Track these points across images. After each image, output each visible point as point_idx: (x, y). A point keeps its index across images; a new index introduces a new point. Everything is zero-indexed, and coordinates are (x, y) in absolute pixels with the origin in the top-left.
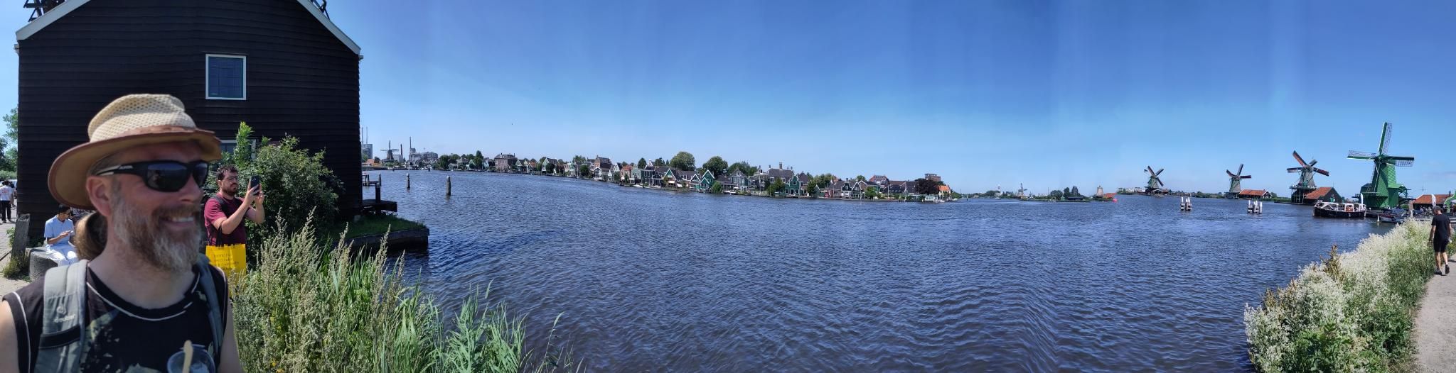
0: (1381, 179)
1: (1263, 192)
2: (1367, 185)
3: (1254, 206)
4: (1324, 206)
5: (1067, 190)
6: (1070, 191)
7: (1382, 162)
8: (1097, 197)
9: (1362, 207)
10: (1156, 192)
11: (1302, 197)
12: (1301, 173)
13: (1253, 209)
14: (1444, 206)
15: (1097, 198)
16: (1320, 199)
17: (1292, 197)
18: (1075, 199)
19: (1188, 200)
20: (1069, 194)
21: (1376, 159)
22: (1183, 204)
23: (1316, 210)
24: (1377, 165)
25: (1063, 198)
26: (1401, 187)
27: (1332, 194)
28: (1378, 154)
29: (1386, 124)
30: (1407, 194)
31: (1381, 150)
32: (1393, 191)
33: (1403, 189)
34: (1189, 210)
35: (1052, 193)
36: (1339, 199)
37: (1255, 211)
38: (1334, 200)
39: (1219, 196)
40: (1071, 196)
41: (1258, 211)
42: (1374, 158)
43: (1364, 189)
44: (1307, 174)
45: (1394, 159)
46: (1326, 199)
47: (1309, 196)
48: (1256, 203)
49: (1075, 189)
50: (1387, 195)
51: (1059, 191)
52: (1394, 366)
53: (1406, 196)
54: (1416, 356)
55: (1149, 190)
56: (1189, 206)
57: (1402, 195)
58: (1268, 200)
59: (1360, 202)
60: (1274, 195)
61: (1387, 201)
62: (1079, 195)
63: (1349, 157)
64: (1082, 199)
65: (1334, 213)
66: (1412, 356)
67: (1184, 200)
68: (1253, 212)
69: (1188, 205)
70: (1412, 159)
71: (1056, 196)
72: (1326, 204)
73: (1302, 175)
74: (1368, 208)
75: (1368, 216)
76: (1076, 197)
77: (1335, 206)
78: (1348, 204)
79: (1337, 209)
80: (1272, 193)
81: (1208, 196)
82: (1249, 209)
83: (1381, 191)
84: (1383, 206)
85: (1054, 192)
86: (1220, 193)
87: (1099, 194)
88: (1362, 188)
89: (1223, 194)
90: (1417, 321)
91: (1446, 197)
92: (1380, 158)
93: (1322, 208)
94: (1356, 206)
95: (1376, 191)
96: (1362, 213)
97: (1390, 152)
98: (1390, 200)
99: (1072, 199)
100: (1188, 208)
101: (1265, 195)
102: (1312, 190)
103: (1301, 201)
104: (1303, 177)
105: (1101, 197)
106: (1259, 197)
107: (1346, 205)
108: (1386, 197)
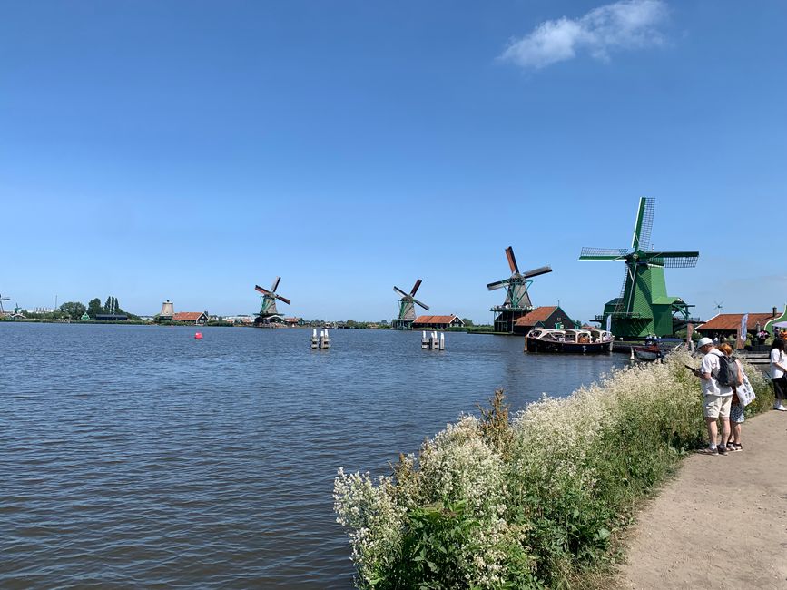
0: (638, 290)
1: (449, 318)
2: (616, 300)
3: (431, 340)
4: (541, 336)
5: (95, 303)
6: (103, 304)
7: (639, 263)
8: (162, 318)
9: (605, 337)
10: (273, 320)
11: (510, 323)
12: (507, 288)
13: (430, 344)
14: (760, 334)
15: (160, 320)
16: (539, 325)
17: (496, 324)
18: (110, 319)
19: (325, 333)
20: (100, 310)
21: (629, 259)
22: (315, 340)
23: (530, 341)
24: (631, 268)
25: (85, 317)
26: (676, 302)
27: (558, 316)
28: (631, 250)
29: (644, 200)
30: (687, 313)
31: (636, 243)
32: (660, 310)
33: (679, 305)
34: (327, 348)
35: (62, 307)
36: (570, 324)
37: (434, 346)
38: (562, 326)
39: (383, 326)
40: (106, 313)
41: (436, 346)
42: (624, 257)
43: (609, 307)
44: (517, 287)
45: (661, 257)
46: (549, 324)
47: (521, 321)
48: (434, 335)
49: (113, 302)
50: (651, 316)
51: (78, 304)
52: (578, 577)
53: (686, 317)
54: (622, 567)
55: (262, 318)
56: (325, 343)
57: (679, 315)
58: (457, 330)
59: (604, 328)
60: (468, 323)
61: (651, 325)
62: (120, 312)
63: (581, 258)
64: (125, 318)
65: (559, 345)
66: (613, 566)
67: (319, 333)
68: (431, 349)
69: (324, 340)
70: (696, 254)
71: (73, 312)
72: (545, 332)
73: (510, 290)
74: (617, 338)
75: (615, 350)
76: (114, 315)
77: (559, 335)
78: (582, 332)
79: (562, 340)
80: (465, 320)
81: (364, 326)
82: (424, 344)
83: (640, 310)
84: (643, 334)
85: (70, 305)
86: (384, 321)
87: (166, 312)
88: (606, 305)
89: (389, 322)
90: (641, 516)
91: (769, 317)
92: (635, 256)
93: (538, 338)
94: (595, 335)
95: (631, 310)
96: (606, 345)
97: (652, 245)
98: (655, 326)
99: (105, 318)
100: (323, 346)
101: (453, 323)
102: (526, 312)
103: (510, 329)
104: (511, 292)
105: (169, 318)
106: (444, 325)
107: (577, 334)
108: (649, 320)
